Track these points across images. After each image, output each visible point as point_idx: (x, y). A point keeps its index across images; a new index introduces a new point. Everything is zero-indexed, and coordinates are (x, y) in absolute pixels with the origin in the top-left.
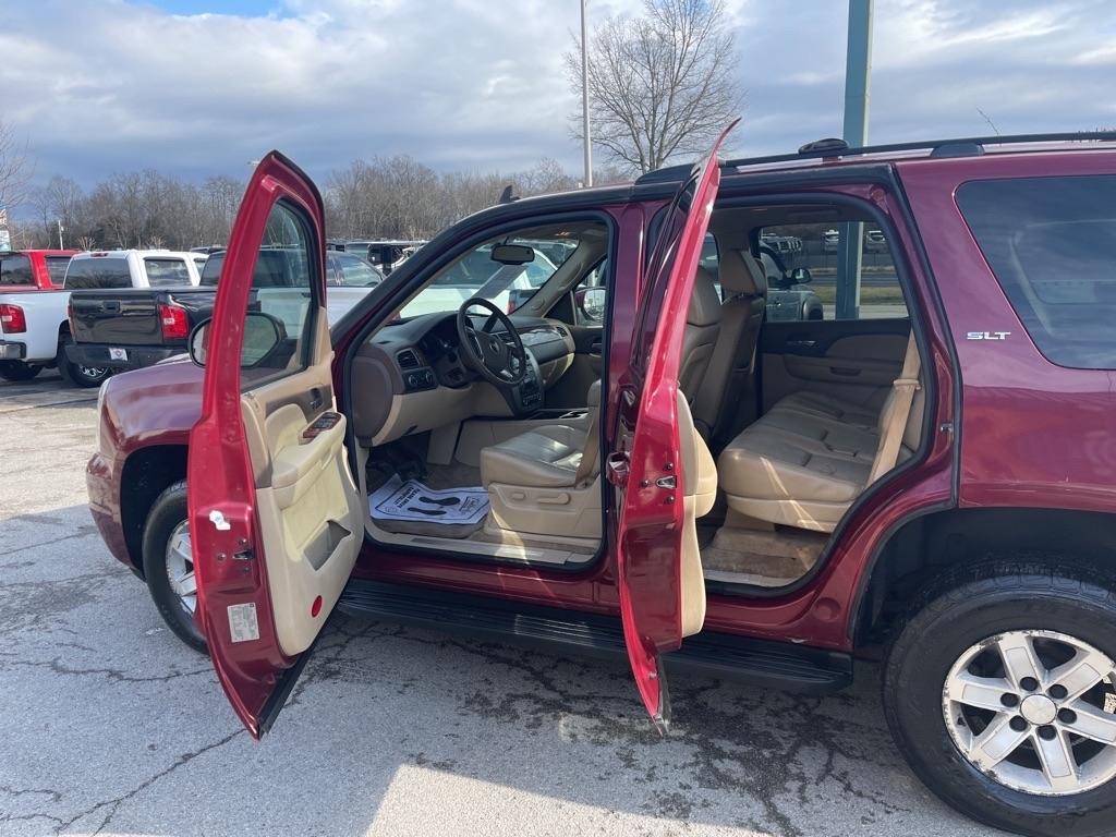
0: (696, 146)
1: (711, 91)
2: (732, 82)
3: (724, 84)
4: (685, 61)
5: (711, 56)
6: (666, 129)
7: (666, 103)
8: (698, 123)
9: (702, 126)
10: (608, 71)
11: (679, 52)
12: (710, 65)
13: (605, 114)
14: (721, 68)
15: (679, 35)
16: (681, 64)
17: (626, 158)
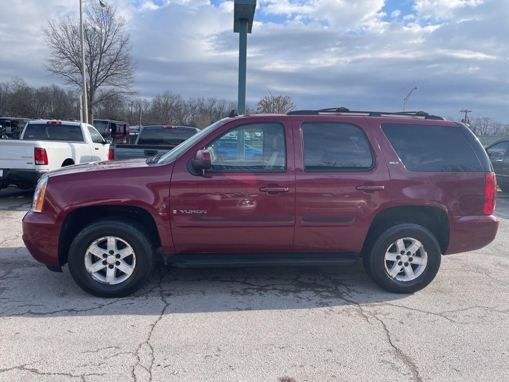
0: (113, 83)
1: (121, 59)
2: (130, 56)
3: (126, 56)
4: (107, 43)
5: (119, 43)
6: (98, 72)
7: (98, 61)
8: (115, 72)
9: (116, 74)
10: (67, 40)
11: (104, 38)
12: (119, 47)
13: (65, 61)
14: (124, 49)
15: (103, 31)
16: (105, 44)
17: (77, 83)
